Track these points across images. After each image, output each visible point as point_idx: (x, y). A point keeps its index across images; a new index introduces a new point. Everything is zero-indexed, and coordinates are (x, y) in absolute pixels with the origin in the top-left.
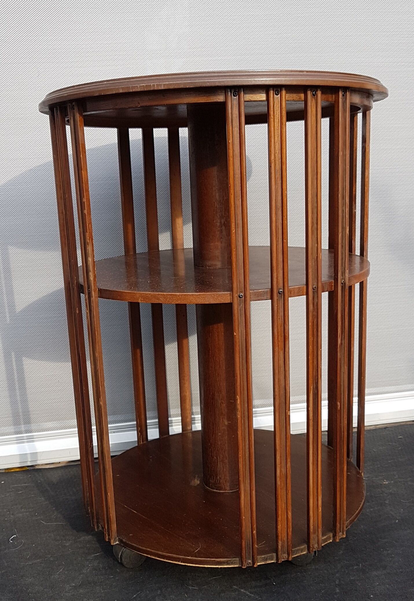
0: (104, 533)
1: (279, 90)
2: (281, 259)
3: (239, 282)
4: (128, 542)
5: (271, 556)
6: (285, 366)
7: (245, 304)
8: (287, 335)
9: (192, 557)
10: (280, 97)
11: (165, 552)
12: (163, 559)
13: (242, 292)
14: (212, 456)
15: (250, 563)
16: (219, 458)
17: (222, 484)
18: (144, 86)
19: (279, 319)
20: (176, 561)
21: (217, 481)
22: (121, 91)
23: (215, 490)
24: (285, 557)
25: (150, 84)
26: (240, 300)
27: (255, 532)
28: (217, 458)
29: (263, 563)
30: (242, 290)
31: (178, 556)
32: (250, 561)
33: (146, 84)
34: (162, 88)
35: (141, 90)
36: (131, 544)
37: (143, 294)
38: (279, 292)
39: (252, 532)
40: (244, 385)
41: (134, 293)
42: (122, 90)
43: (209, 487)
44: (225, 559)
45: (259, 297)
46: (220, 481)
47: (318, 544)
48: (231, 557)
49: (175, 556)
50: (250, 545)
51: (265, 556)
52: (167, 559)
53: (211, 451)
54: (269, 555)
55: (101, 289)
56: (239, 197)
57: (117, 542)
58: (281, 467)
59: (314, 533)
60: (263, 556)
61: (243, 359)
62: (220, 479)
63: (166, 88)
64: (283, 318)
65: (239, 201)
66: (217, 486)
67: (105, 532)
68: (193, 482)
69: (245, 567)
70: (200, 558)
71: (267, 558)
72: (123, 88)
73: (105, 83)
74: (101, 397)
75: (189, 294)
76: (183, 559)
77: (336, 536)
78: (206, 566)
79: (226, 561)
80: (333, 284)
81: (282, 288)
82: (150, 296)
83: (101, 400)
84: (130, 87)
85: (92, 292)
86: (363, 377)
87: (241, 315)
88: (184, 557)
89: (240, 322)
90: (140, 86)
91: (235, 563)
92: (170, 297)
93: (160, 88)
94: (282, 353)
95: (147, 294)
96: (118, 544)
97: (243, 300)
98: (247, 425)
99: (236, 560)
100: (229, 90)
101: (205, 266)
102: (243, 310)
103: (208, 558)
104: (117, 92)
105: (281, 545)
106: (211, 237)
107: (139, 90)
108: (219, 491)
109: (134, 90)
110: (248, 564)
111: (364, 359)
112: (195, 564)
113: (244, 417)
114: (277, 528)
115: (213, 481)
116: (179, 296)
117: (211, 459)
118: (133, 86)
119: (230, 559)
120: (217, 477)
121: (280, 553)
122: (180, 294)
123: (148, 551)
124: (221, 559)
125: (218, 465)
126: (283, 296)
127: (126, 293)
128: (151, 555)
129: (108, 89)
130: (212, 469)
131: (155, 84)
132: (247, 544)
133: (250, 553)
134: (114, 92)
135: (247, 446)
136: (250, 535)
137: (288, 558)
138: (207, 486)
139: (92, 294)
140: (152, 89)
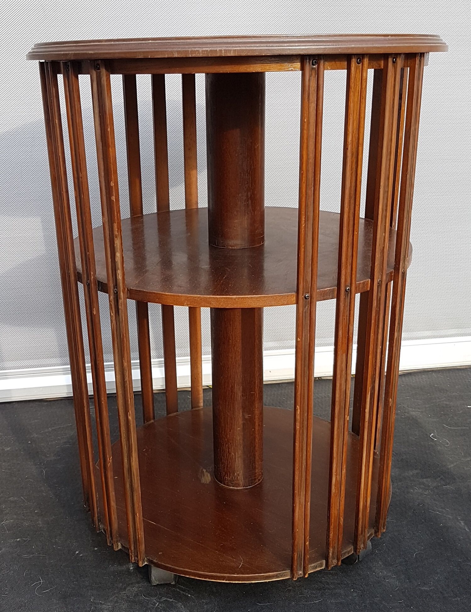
0: (129, 555)
1: (361, 58)
2: (350, 254)
3: (306, 281)
4: (160, 563)
5: (320, 563)
6: (347, 369)
7: (310, 306)
8: (351, 336)
9: (238, 574)
10: (361, 66)
11: (206, 571)
12: (205, 578)
13: (308, 293)
14: (229, 452)
15: (301, 574)
16: (237, 454)
17: (240, 481)
18: (207, 50)
19: (345, 319)
20: (220, 580)
21: (235, 478)
22: (176, 55)
23: (232, 488)
24: (335, 563)
25: (215, 49)
26: (306, 302)
27: (307, 543)
28: (235, 454)
29: (312, 571)
30: (308, 290)
31: (222, 575)
32: (301, 572)
33: (210, 49)
34: (232, 54)
35: (204, 56)
36: (165, 565)
37: (191, 297)
38: (346, 290)
39: (305, 543)
40: (304, 394)
41: (179, 296)
42: (178, 54)
43: (225, 484)
44: (275, 573)
45: (325, 296)
46: (237, 478)
47: (364, 543)
48: (281, 570)
49: (218, 574)
50: (302, 556)
51: (315, 564)
52: (209, 579)
53: (228, 447)
54: (318, 563)
55: (131, 289)
56: (312, 185)
57: (146, 563)
58: (336, 475)
59: (362, 533)
60: (313, 565)
61: (305, 367)
62: (238, 475)
63: (236, 54)
64: (348, 318)
65: (311, 190)
66: (234, 483)
67: (131, 554)
68: (203, 478)
69: (296, 579)
70: (247, 574)
71: (316, 566)
72: (178, 52)
73: (150, 41)
74: (130, 411)
75: (247, 297)
76: (228, 577)
77: (378, 532)
78: (253, 582)
79: (276, 575)
80: (393, 274)
81: (349, 285)
82: (199, 299)
83: (130, 414)
84: (188, 51)
85: (120, 293)
86: (384, 355)
87: (305, 317)
88: (229, 575)
89: (305, 326)
90: (202, 51)
91: (285, 575)
92: (224, 301)
93: (229, 55)
94: (344, 355)
95: (195, 297)
96: (146, 564)
97: (308, 302)
98: (306, 435)
99: (286, 572)
100: (308, 58)
101: (227, 246)
102: (308, 312)
103: (256, 574)
104: (170, 56)
105: (332, 552)
106: (235, 213)
107: (201, 55)
108: (236, 488)
109: (194, 55)
110: (299, 576)
111: (386, 336)
112: (242, 581)
113: (303, 426)
114: (328, 536)
115: (229, 477)
116: (235, 299)
117: (228, 455)
118: (192, 50)
119: (280, 572)
120: (234, 473)
121: (330, 560)
122: (236, 297)
123: (187, 572)
124: (270, 574)
125: (236, 461)
126: (349, 294)
127: (166, 295)
128: (189, 575)
129: (157, 52)
130: (229, 466)
131: (223, 49)
132: (298, 556)
133: (301, 564)
134: (166, 56)
135: (304, 457)
136: (302, 546)
137: (338, 563)
138: (221, 483)
139: (120, 295)
140: (218, 55)
